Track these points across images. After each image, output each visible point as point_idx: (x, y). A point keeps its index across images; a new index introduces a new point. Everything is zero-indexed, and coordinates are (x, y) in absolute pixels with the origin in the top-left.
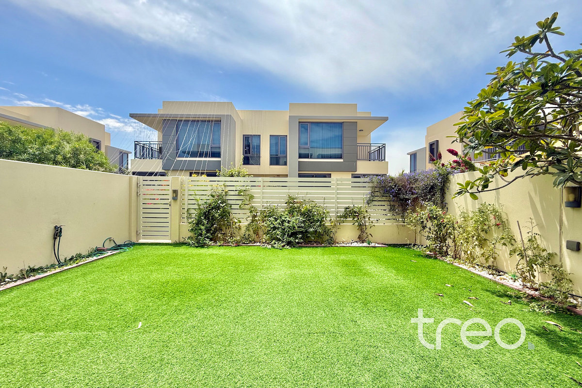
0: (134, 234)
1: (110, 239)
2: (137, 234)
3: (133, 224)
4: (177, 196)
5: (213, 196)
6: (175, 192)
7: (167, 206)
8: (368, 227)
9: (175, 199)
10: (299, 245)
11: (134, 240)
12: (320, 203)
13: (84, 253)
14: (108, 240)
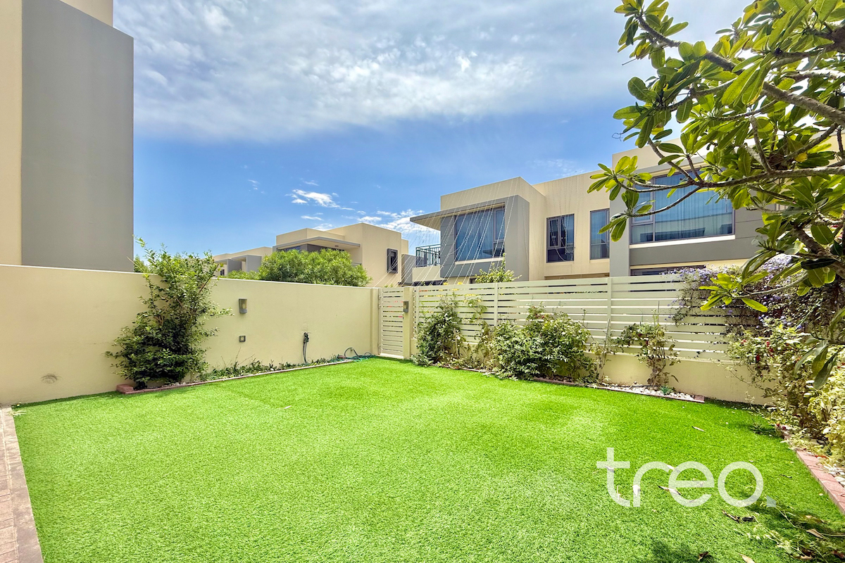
0: (375, 346)
1: (351, 350)
2: (379, 348)
3: (374, 336)
4: (407, 308)
5: (442, 308)
6: (406, 303)
7: (401, 319)
8: (668, 364)
9: (406, 311)
10: (533, 378)
11: (375, 353)
12: (575, 318)
13: (328, 358)
14: (349, 350)
